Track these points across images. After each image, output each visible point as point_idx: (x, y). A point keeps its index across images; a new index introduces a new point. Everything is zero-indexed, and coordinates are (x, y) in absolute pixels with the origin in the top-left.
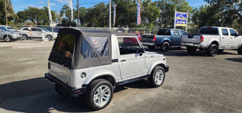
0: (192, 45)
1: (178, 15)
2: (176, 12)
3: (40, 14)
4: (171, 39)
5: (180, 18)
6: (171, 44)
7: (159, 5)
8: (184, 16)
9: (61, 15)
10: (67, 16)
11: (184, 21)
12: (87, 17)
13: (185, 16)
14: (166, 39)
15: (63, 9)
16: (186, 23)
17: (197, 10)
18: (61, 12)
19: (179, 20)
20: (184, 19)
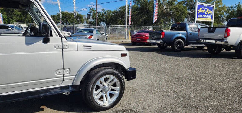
0: (213, 41)
1: (199, 7)
2: (197, 3)
3: (70, 18)
4: (187, 35)
5: (203, 11)
6: (187, 43)
7: (187, 5)
8: (210, 10)
9: (88, 18)
10: (93, 19)
11: (209, 15)
12: (111, 19)
13: (211, 8)
14: (180, 35)
15: (90, 12)
16: (211, 18)
17: (233, 8)
18: (88, 15)
19: (201, 13)
20: (208, 12)
